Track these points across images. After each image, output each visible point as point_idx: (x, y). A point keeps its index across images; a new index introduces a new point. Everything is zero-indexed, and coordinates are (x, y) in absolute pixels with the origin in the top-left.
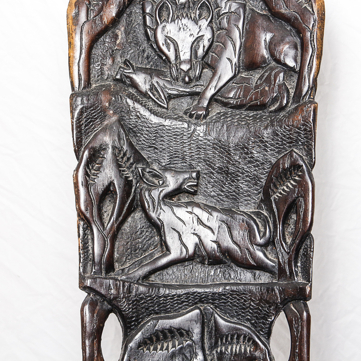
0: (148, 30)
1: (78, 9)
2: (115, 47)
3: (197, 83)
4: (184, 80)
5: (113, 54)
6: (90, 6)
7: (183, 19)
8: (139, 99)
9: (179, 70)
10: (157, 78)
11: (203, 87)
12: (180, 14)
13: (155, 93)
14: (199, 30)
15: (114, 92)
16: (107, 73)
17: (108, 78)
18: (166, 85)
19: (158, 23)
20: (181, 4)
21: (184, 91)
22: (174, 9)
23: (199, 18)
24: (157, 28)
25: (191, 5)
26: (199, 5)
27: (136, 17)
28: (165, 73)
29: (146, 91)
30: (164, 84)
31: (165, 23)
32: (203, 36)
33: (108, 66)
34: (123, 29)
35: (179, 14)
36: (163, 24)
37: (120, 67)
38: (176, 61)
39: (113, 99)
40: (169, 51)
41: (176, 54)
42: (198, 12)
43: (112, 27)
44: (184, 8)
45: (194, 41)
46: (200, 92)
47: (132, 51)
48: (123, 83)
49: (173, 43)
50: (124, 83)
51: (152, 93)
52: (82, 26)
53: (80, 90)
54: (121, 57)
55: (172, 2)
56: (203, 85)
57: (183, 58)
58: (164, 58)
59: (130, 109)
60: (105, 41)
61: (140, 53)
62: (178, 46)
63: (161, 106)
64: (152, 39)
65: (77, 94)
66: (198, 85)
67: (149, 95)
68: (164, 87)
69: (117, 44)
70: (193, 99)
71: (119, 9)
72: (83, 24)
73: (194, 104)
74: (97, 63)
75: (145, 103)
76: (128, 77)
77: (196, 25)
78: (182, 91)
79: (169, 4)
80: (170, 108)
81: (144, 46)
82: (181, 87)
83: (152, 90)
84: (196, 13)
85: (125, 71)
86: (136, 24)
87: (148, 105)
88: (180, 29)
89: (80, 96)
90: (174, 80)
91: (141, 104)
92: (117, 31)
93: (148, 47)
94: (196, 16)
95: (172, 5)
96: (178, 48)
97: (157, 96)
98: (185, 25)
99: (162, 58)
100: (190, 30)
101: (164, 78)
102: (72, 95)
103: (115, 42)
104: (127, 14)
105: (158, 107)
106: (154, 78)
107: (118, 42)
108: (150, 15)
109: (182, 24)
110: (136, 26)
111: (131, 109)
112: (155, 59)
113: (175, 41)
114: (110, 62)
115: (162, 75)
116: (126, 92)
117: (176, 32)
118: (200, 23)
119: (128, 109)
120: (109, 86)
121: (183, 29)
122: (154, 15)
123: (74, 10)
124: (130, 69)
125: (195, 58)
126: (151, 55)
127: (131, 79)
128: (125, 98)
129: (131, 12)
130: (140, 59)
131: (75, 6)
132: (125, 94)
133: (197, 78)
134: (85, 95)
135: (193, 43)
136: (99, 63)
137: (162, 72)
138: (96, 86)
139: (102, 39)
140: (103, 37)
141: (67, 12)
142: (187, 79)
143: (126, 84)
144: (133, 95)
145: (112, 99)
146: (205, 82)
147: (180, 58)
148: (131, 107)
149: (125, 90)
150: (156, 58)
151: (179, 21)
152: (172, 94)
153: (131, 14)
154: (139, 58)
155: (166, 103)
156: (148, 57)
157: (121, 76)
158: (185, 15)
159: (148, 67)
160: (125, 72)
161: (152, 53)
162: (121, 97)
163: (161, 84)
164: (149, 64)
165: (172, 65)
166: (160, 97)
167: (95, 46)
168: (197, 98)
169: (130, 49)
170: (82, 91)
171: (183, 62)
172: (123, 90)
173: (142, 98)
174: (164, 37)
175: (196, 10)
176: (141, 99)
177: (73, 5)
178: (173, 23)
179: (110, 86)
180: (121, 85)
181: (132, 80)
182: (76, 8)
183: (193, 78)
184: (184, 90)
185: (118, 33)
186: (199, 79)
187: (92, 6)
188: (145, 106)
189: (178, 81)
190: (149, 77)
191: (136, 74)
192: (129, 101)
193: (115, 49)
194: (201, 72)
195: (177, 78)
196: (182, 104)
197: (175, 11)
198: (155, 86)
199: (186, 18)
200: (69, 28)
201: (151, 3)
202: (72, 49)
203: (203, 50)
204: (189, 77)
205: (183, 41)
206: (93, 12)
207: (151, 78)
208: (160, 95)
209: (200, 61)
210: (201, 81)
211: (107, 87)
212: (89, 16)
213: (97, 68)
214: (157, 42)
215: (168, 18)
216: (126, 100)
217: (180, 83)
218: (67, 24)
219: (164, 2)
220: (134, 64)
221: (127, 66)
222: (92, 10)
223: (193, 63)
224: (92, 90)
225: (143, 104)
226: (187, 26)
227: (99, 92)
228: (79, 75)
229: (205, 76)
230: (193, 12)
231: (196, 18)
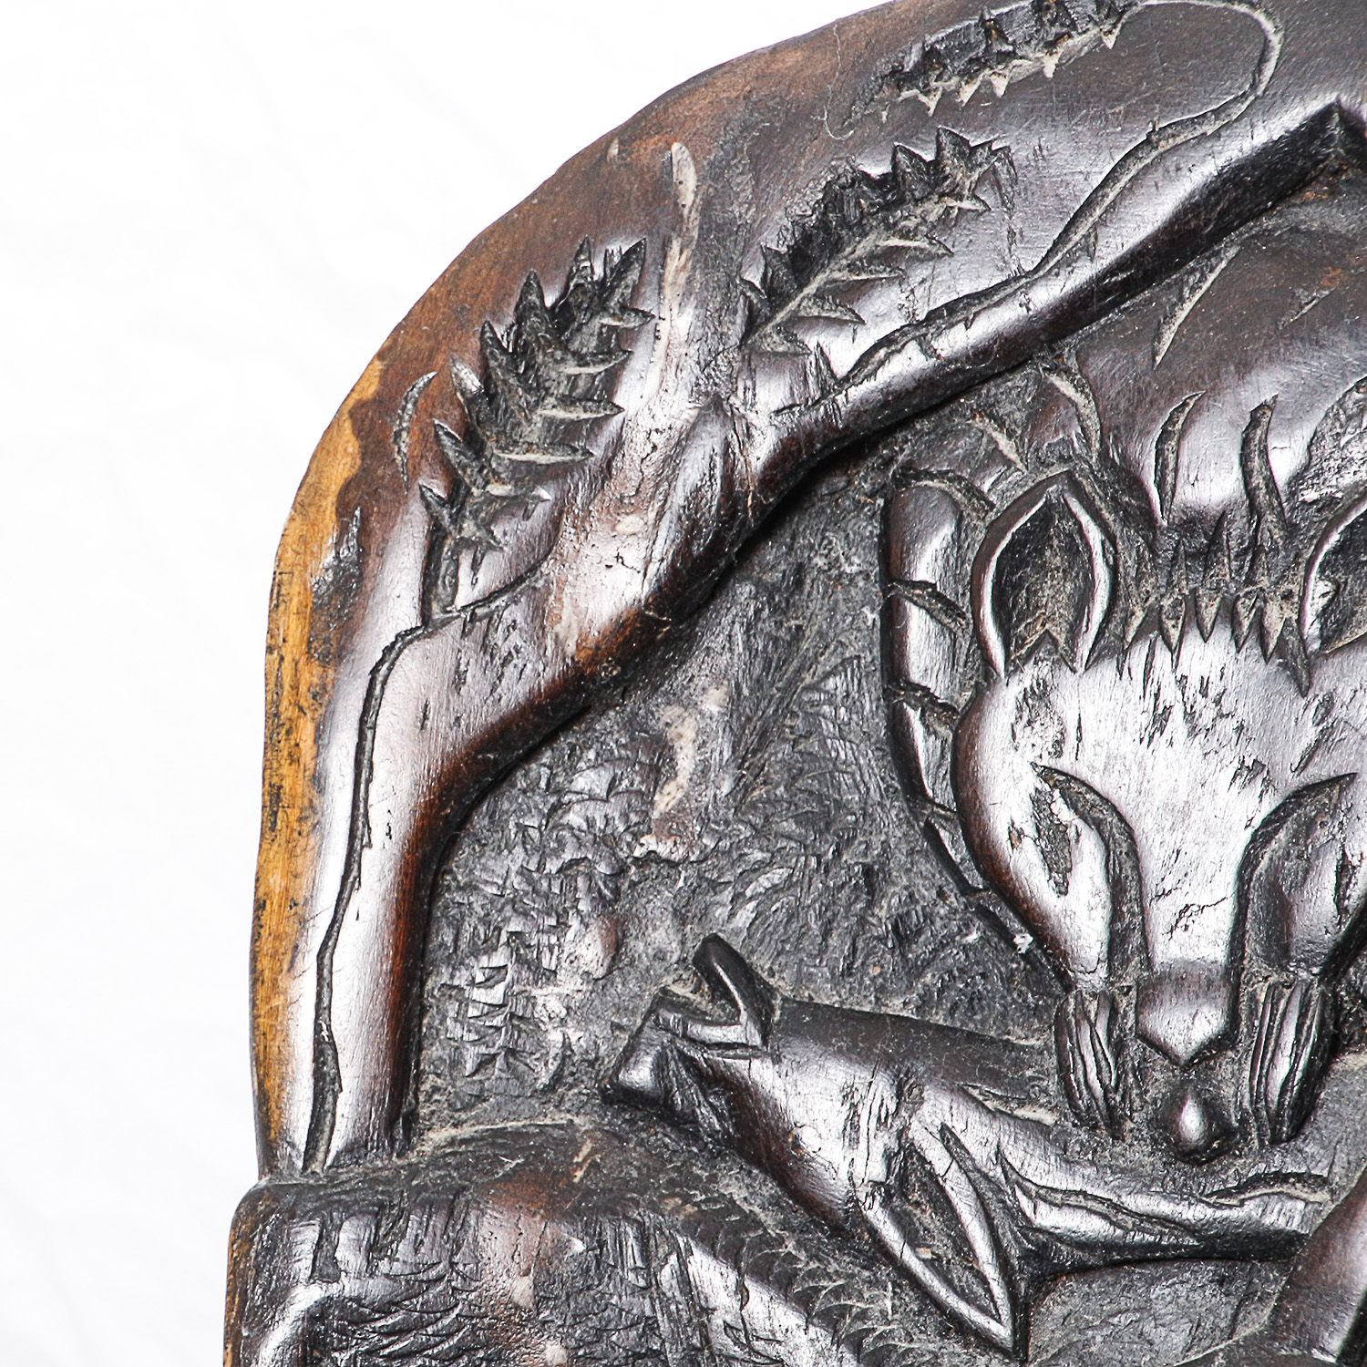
0: (914, 716)
1: (364, 531)
2: (636, 836)
3: (1277, 1161)
4: (1165, 1123)
5: (617, 891)
6: (457, 519)
7: (1193, 639)
8: (790, 1258)
9: (1134, 1048)
10: (945, 1101)
11: (1322, 1196)
12: (1176, 604)
13: (927, 1218)
14: (1310, 734)
15: (588, 1193)
16: (555, 1037)
17: (557, 1078)
18: (1015, 1156)
19: (988, 661)
20: (1191, 522)
21: (1164, 1220)
22: (1129, 561)
23: (1326, 640)
24: (977, 703)
25: (1272, 531)
26: (1335, 538)
27: (834, 609)
28: (1019, 1064)
29: (851, 1200)
30: (999, 1152)
31: (1045, 669)
32: (1344, 781)
33: (569, 984)
34: (713, 702)
35: (1167, 603)
36: (1029, 675)
37: (665, 999)
38: (1110, 970)
39: (578, 1246)
40: (1062, 889)
41: (1116, 915)
42: (1319, 589)
43: (624, 686)
44: (1206, 557)
45: (1266, 823)
46: (1293, 1239)
47: (777, 875)
48: (674, 1126)
49: (1097, 825)
50: (683, 1123)
51: (904, 1223)
52: (375, 671)
53: (316, 1167)
54: (681, 918)
55: (1116, 505)
56: (1322, 1182)
57: (1168, 950)
58: (1024, 941)
59: (706, 1340)
60: (559, 792)
61: (843, 895)
62: (1134, 853)
63: (956, 1327)
64: (938, 789)
65: (290, 1199)
66: (1281, 1178)
67: (873, 1232)
68: (997, 1173)
69: (655, 815)
70: (1240, 1284)
71: (687, 543)
72: (388, 650)
73: (1243, 1332)
74: (484, 961)
75: (836, 1293)
76: (714, 1080)
77: (1291, 691)
78: (1149, 1217)
79: (1085, 519)
80: (1041, 1349)
81: (876, 841)
82: (1143, 1182)
83: (904, 1196)
84: (1302, 599)
85: (697, 1030)
86: (828, 661)
87: (863, 1315)
88: (1160, 719)
89: (308, 1216)
90: (1085, 1120)
91: (804, 1302)
92: (669, 713)
93: (911, 852)
94: (1300, 621)
95: (1116, 528)
96: (1137, 867)
97: (943, 1247)
98: (1204, 692)
99: (1007, 937)
100: (1240, 729)
101: (1006, 1101)
102: (252, 1198)
103: (647, 799)
104: (758, 583)
105: (943, 1333)
106: (922, 1100)
107: (665, 801)
108: (940, 597)
109: (1182, 682)
110: (831, 684)
111: (722, 1341)
112: (966, 948)
113: (1114, 809)
114: (587, 948)
115: (995, 1077)
116: (687, 1199)
117: (1127, 745)
118: (1328, 678)
119: (696, 1341)
120: (559, 1142)
121: (1190, 715)
122: (964, 603)
123: (330, 541)
124: (732, 1020)
125: (1267, 958)
126: (929, 917)
127: (741, 1098)
128: (675, 1248)
129: (800, 570)
130: (834, 941)
131: (343, 509)
132: (677, 1210)
133: (1275, 1119)
134: (347, 1207)
135: (1262, 837)
136: (499, 959)
137: (992, 1051)
138: (452, 1142)
139: (539, 770)
140: (547, 757)
141: (279, 559)
142: (1191, 1121)
143: (696, 1137)
144: (751, 1222)
145: (561, 1247)
146: (1341, 1158)
147: (1145, 946)
148: (717, 1321)
149: (682, 1184)
150: (973, 937)
151: (1163, 657)
152: (1059, 1238)
153: (799, 583)
154: (826, 934)
155: (1005, 1311)
156: (903, 934)
157: (660, 1067)
158: (1209, 613)
159: (895, 1006)
160: (693, 1041)
161: (941, 894)
162: (643, 1239)
163: (981, 1154)
164: (910, 987)
165: (1080, 1002)
166: (958, 1251)
167: (480, 821)
168: (1273, 1282)
169: (758, 855)
170: (331, 1179)
171: (1169, 989)
172: (672, 1183)
173: (811, 1258)
174: (1031, 782)
175: (1306, 579)
176: (804, 1263)
177: (329, 504)
178: (1108, 669)
179: (567, 1141)
180: (665, 1138)
181: (744, 1106)
182: (343, 530)
183: (1243, 1121)
184: (1165, 1208)
185: (671, 733)
186: (1297, 1131)
187: (475, 514)
188: (831, 1320)
189: (1117, 1136)
190: (883, 1089)
191: (777, 1060)
192: (710, 1274)
193: (638, 852)
194: (1316, 1075)
195: (1111, 1109)
196: (1148, 1327)
197: (1138, 580)
198: (923, 1160)
199: (1222, 636)
200: (279, 684)
201: (945, 505)
202: (281, 839)
203: (1340, 899)
204: (1211, 1110)
205: (1182, 814)
206: (475, 566)
207: (899, 1095)
208: (962, 1244)
209: (1310, 986)
210: (1310, 1149)
211: (541, 1149)
212: (442, 591)
213: (478, 994)
214: (969, 813)
215: (1074, 632)
216: (683, 1264)
217: (1140, 1154)
218: (270, 650)
219: (1048, 505)
220: (783, 984)
221: (719, 991)
222: (465, 543)
223: (1253, 997)
224: (414, 1171)
225: (818, 1306)
226: (1218, 702)
227: (465, 1188)
228: (324, 1048)
229: (1347, 1111)
230: (1285, 587)
231: (1302, 641)
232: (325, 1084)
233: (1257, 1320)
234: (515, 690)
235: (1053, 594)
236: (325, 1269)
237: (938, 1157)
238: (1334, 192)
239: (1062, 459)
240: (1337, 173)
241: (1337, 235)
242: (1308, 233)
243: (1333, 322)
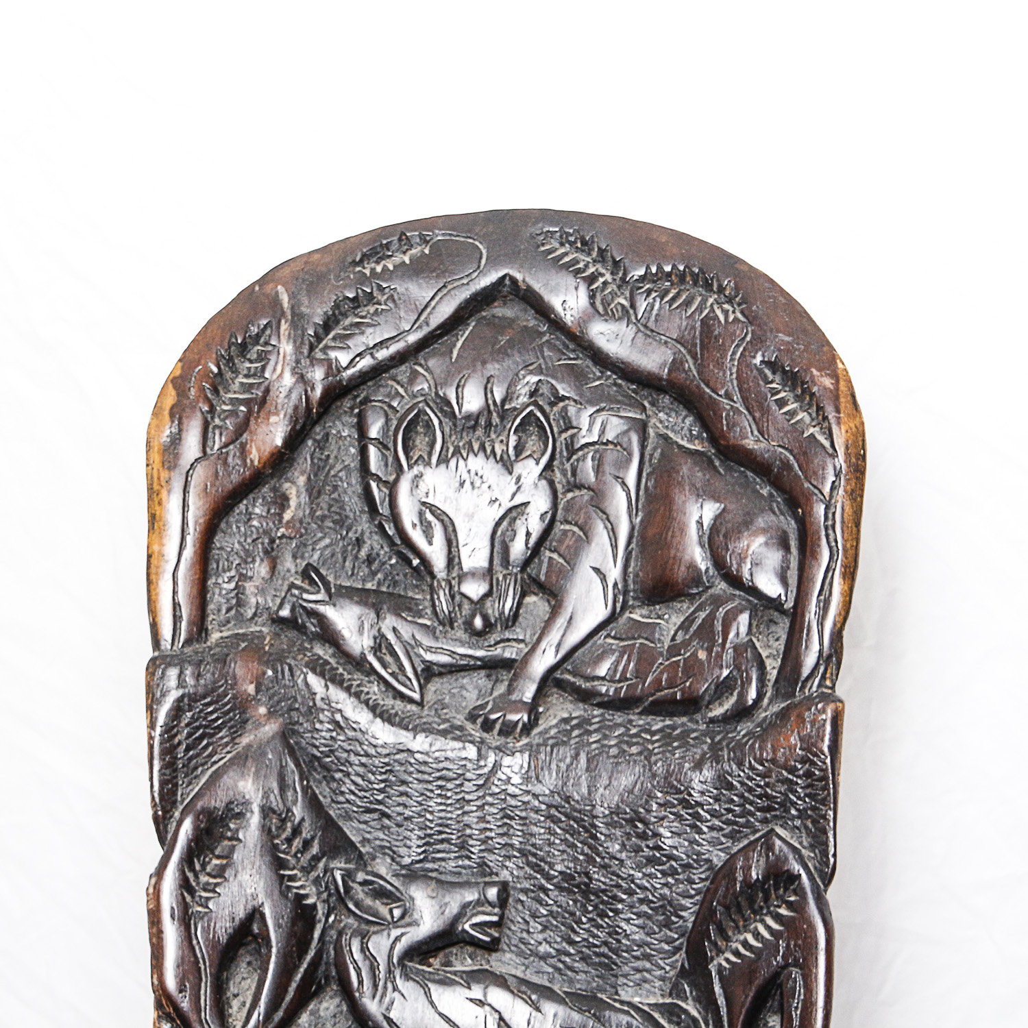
0: (374, 485)
1: (180, 423)
2: (278, 529)
3: (507, 635)
4: (469, 624)
5: (273, 549)
6: (213, 418)
7: (471, 456)
8: (342, 675)
9: (458, 598)
10: (394, 618)
11: (522, 646)
12: (464, 445)
13: (388, 658)
14: (514, 488)
15: (271, 654)
16: (253, 601)
17: (255, 614)
18: (418, 637)
19: (401, 466)
20: (468, 417)
21: (470, 656)
22: (447, 430)
23: (517, 455)
24: (397, 480)
25: (495, 419)
26: (518, 421)
27: (339, 448)
28: (417, 605)
29: (362, 653)
30: (413, 635)
31: (421, 468)
32: (526, 504)
33: (257, 582)
34: (302, 480)
35: (461, 444)
36: (416, 470)
37: (292, 586)
38: (449, 571)
39: (270, 673)
40: (430, 543)
41: (450, 552)
42: (513, 440)
43: (272, 476)
44: (474, 428)
45: (500, 519)
46: (514, 661)
47: (327, 541)
48: (298, 630)
49: (442, 521)
50: (302, 629)
51: (381, 660)
52: (188, 472)
53: (175, 648)
54: (295, 557)
55: (442, 411)
56: (522, 641)
57: (467, 564)
58: (416, 562)
59: (315, 704)
60: (250, 514)
61: (350, 548)
62: (454, 530)
63: (402, 696)
64: (384, 510)
65: (168, 659)
66: (508, 640)
67: (370, 664)
68: (413, 642)
69: (284, 521)
70: (494, 677)
71: (295, 425)
72: (192, 465)
73: (496, 694)
74: (228, 574)
75: (358, 686)
76: (312, 614)
77: (507, 474)
78: (465, 656)
79: (432, 416)
80: (428, 702)
81: (360, 529)
82: (463, 644)
83: (381, 651)
84: (508, 442)
85: (305, 596)
86: (339, 467)
87: (368, 693)
88: (462, 484)
89: (175, 665)
90: (442, 623)
91: (348, 690)
92: (287, 485)
93: (371, 533)
94: (507, 450)
95: (442, 418)
96: (456, 536)
97: (394, 668)
98: (477, 474)
99: (409, 562)
100: (489, 487)
101: (414, 617)
102: (153, 660)
103: (280, 515)
104: (315, 440)
105: (395, 698)
106: (385, 618)
107: (287, 516)
108: (381, 443)
109: (469, 471)
110: (340, 474)
111: (319, 703)
112: (391, 565)
113: (447, 516)
114: (261, 569)
115: (409, 610)
116: (305, 655)
117: (451, 493)
118: (519, 468)
119: (311, 704)
120: (258, 637)
121: (472, 483)
122: (391, 445)
123: (167, 427)
124: (318, 592)
125: (502, 565)
126: (378, 555)
127: (321, 619)
128: (302, 672)
129: (327, 435)
130: (347, 564)
131: (172, 415)
132: (302, 659)
133: (507, 620)
134: (189, 662)
135: (498, 524)
136: (233, 573)
137: (408, 600)
138: (222, 638)
139: (242, 507)
140: (245, 502)
141: (148, 433)
142: (478, 622)
143: (305, 634)
144: (326, 662)
145: (264, 673)
146: (528, 633)
147: (460, 563)
148: (318, 697)
149: (302, 650)
150: (393, 561)
151: (461, 462)
152: (435, 664)
153: (328, 439)
154: (344, 561)
155: (417, 688)
156: (370, 560)
157: (293, 610)
158: (476, 446)
159: (369, 586)
160: (305, 600)
161: (382, 547)
162: (291, 669)
163: (406, 636)
164: (373, 579)
165: (438, 581)
166: (400, 669)
167: (223, 525)
168: (506, 676)
169: (320, 535)
170: (182, 652)
171: (469, 576)
172: (298, 650)
173: (349, 674)
174: (417, 506)
175: (509, 435)
176: (347, 676)
177: (166, 413)
178: (443, 466)
179: (261, 636)
180: (292, 634)
181: (324, 622)
182: (173, 422)
183: (496, 621)
184: (470, 652)
185: (288, 492)
187: (219, 417)
188: (357, 695)
189: (452, 628)
190: (373, 615)
191: (334, 605)
192: (313, 679)
193: (279, 535)
194: (520, 604)
195: (451, 619)
196: (464, 693)
197: (450, 436)
198: (387, 639)
199: (481, 455)
200: (152, 478)
201: (382, 413)
202: (157, 532)
203: (527, 544)
204: (485, 618)
205: (471, 516)
206: (221, 434)
207: (378, 616)
208: (401, 667)
209: (516, 574)
210: (518, 630)
211: (252, 639)
212: (210, 443)
213: (225, 586)
214: (396, 518)
215: (430, 454)
216: (305, 678)
217: (460, 634)
218: (147, 465)
219: (419, 411)
220: (331, 578)
221: (312, 582)
222: (216, 427)
223: (498, 579)
224: (210, 648)
225: (353, 690)
226: (481, 477)
227: (227, 655)
228: (176, 606)
229: (528, 617)
230: (501, 438)
231: (508, 456)
232: (176, 619)
233: (501, 689)
234: (235, 478)
235: (420, 442)
236: (181, 683)
237: (391, 637)
238: (505, 304)
239: (422, 395)
240: (505, 297)
241: (507, 318)
242: (498, 317)
243: (512, 348)
